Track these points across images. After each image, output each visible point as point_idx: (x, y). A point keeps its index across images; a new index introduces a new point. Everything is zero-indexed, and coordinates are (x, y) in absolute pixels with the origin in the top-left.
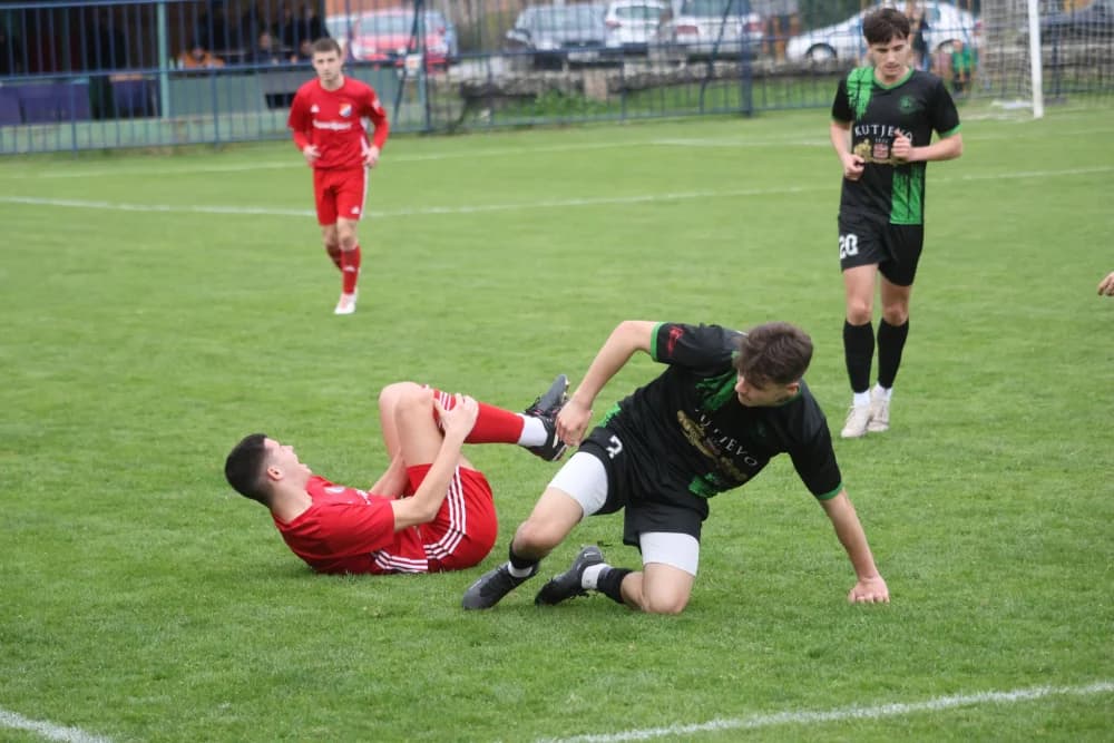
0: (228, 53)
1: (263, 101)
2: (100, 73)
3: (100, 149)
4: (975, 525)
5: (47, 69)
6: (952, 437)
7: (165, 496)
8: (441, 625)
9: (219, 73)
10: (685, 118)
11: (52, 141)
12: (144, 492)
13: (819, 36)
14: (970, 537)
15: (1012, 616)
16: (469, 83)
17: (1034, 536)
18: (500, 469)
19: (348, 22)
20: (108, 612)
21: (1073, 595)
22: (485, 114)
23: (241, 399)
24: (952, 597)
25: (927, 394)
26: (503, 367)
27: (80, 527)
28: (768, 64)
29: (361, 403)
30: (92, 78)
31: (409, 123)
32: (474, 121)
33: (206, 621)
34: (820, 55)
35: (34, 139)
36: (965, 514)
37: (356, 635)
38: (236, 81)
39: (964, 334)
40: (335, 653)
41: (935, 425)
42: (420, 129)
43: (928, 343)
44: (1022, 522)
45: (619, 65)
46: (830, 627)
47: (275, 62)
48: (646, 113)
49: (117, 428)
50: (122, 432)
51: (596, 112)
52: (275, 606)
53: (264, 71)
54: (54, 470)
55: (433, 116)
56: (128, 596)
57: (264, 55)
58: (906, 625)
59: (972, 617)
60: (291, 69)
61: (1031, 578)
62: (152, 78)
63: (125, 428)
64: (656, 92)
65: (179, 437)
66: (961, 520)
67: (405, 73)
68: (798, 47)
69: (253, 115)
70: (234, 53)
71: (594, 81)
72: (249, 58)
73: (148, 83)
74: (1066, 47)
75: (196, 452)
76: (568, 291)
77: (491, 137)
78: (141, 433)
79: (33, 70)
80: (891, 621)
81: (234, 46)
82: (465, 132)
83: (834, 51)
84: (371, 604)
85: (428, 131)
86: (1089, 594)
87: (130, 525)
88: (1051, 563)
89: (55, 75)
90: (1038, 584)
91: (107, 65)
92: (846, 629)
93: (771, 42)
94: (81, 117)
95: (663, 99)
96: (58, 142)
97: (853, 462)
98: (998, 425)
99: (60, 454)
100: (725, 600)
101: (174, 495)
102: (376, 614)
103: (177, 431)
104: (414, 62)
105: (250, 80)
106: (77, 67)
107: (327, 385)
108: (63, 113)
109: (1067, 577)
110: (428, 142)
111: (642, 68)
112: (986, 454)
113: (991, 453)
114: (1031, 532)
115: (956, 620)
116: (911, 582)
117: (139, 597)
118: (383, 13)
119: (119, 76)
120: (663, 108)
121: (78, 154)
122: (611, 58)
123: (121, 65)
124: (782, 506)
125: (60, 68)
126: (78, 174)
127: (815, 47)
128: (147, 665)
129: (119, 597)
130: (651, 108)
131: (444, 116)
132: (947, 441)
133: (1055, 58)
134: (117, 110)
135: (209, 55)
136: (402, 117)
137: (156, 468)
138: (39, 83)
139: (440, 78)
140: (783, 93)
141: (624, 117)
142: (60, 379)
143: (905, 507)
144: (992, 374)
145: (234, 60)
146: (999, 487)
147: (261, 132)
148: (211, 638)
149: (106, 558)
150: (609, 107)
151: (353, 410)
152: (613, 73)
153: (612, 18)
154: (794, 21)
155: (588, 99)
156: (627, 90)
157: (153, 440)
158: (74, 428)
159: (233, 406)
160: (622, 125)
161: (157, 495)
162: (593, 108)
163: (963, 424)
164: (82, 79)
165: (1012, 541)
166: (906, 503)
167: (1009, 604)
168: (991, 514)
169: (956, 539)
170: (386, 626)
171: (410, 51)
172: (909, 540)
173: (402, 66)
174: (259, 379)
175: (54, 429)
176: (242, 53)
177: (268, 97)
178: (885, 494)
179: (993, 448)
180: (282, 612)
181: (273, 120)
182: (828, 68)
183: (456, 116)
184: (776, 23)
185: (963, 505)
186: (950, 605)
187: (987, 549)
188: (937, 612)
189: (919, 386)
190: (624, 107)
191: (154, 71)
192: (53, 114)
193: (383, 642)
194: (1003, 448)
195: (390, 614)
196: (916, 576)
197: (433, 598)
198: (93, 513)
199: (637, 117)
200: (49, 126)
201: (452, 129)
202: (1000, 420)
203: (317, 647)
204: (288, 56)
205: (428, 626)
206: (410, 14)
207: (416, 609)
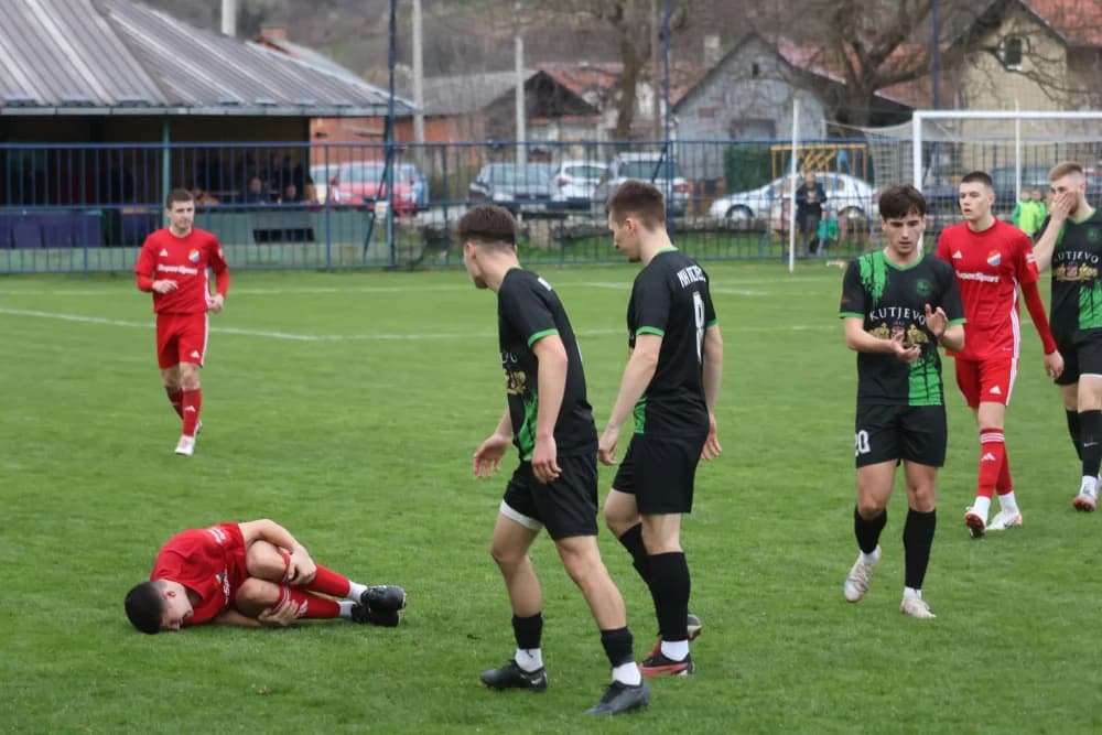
0: (222, 193)
1: (251, 237)
2: (110, 206)
3: (107, 272)
4: (799, 632)
5: (65, 201)
6: (796, 553)
7: (102, 578)
8: (317, 704)
9: (214, 210)
10: (616, 264)
11: (66, 264)
12: (85, 574)
13: (740, 198)
14: (793, 643)
15: (815, 715)
16: (430, 227)
17: (848, 644)
18: (398, 567)
19: (327, 171)
20: (30, 679)
21: (871, 698)
22: (443, 254)
23: (185, 495)
24: (767, 696)
25: (781, 514)
26: (418, 476)
27: (21, 604)
28: (689, 221)
29: (288, 503)
30: (104, 211)
31: (376, 260)
32: (433, 260)
33: (114, 692)
34: (739, 215)
35: (50, 261)
36: (791, 623)
37: (241, 709)
38: (228, 216)
39: (821, 463)
40: (220, 724)
41: (782, 543)
42: (384, 264)
43: (790, 470)
44: (841, 632)
45: (563, 217)
46: (655, 719)
47: (263, 204)
48: (581, 259)
49: (75, 517)
50: (78, 520)
51: (539, 257)
52: (175, 680)
53: (252, 210)
54: (13, 552)
55: (397, 254)
56: (50, 666)
57: (253, 197)
58: (721, 719)
59: (781, 715)
60: (275, 209)
61: (838, 681)
62: (156, 212)
63: (80, 517)
64: (592, 242)
65: (125, 527)
66: (788, 627)
67: (374, 216)
68: (721, 207)
69: (240, 248)
70: (227, 193)
71: (538, 230)
72: (240, 200)
73: (151, 217)
74: (945, 217)
75: (138, 541)
76: (487, 412)
77: (446, 275)
78: (93, 522)
79: (53, 201)
80: (710, 715)
81: (227, 188)
82: (424, 269)
83: (749, 212)
84: (259, 682)
85: (393, 267)
86: (885, 698)
87: (66, 603)
88: (859, 668)
89: (70, 207)
90: (843, 687)
91: (116, 200)
92: (669, 721)
93: (696, 202)
94: (92, 244)
95: (596, 247)
96: (71, 265)
97: (702, 572)
98: (838, 544)
99: (20, 537)
100: (568, 691)
101: (111, 578)
102: (261, 691)
103: (124, 522)
104: (382, 208)
105: (239, 217)
106: (91, 201)
107: (262, 486)
108: (78, 240)
109: (869, 682)
110: (391, 277)
111: (579, 220)
112: (821, 569)
113: (825, 569)
114: (846, 640)
115: (766, 716)
116: (733, 682)
117: (60, 668)
118: (357, 165)
119: (127, 210)
120: (596, 255)
121: (88, 275)
122: (557, 211)
123: (128, 200)
124: (636, 609)
125: (77, 201)
126: (86, 292)
127: (734, 208)
128: (53, 729)
129: (41, 667)
130: (586, 254)
131: (406, 255)
132: (789, 557)
133: (935, 226)
134: (123, 239)
135: (206, 194)
136: (370, 254)
137: (101, 553)
138: (57, 213)
139: (405, 221)
140: (701, 246)
141: (562, 262)
142: (34, 472)
143: (743, 615)
144: (839, 499)
145: (227, 200)
146: (826, 600)
147: (247, 263)
148: (115, 707)
149: (36, 632)
150: (550, 252)
151: (282, 509)
152: (555, 224)
153: (564, 176)
154: (721, 185)
155: (532, 245)
156: (568, 240)
157: (102, 528)
158: (36, 515)
159: (178, 502)
160: (561, 269)
161: (96, 577)
162: (537, 253)
163: (807, 543)
164: (96, 211)
165: (828, 648)
166: (743, 610)
167: (814, 705)
168: (815, 623)
169: (780, 644)
170: (270, 703)
171: (380, 198)
172: (739, 644)
173: (372, 211)
174: (204, 478)
175: (19, 515)
176: (234, 193)
177: (255, 233)
178: (727, 602)
179: (828, 564)
180: (181, 686)
181: (259, 252)
182: (743, 226)
183: (417, 255)
184: (702, 186)
185: (792, 615)
186: (762, 703)
187: (806, 653)
188: (751, 710)
189: (774, 508)
190: (562, 253)
191: (157, 206)
192: (69, 240)
193: (263, 716)
194: (837, 565)
195: (275, 692)
196: (738, 676)
197: (314, 679)
198: (37, 591)
199: (575, 262)
200: (64, 251)
201: (413, 266)
202: (839, 540)
203: (204, 718)
204: (274, 198)
205: (305, 703)
206: (381, 165)
207: (297, 689)
